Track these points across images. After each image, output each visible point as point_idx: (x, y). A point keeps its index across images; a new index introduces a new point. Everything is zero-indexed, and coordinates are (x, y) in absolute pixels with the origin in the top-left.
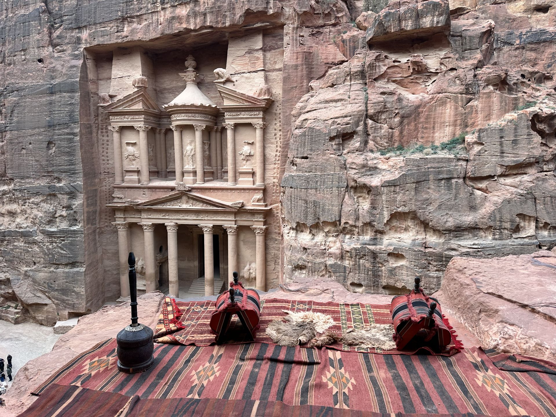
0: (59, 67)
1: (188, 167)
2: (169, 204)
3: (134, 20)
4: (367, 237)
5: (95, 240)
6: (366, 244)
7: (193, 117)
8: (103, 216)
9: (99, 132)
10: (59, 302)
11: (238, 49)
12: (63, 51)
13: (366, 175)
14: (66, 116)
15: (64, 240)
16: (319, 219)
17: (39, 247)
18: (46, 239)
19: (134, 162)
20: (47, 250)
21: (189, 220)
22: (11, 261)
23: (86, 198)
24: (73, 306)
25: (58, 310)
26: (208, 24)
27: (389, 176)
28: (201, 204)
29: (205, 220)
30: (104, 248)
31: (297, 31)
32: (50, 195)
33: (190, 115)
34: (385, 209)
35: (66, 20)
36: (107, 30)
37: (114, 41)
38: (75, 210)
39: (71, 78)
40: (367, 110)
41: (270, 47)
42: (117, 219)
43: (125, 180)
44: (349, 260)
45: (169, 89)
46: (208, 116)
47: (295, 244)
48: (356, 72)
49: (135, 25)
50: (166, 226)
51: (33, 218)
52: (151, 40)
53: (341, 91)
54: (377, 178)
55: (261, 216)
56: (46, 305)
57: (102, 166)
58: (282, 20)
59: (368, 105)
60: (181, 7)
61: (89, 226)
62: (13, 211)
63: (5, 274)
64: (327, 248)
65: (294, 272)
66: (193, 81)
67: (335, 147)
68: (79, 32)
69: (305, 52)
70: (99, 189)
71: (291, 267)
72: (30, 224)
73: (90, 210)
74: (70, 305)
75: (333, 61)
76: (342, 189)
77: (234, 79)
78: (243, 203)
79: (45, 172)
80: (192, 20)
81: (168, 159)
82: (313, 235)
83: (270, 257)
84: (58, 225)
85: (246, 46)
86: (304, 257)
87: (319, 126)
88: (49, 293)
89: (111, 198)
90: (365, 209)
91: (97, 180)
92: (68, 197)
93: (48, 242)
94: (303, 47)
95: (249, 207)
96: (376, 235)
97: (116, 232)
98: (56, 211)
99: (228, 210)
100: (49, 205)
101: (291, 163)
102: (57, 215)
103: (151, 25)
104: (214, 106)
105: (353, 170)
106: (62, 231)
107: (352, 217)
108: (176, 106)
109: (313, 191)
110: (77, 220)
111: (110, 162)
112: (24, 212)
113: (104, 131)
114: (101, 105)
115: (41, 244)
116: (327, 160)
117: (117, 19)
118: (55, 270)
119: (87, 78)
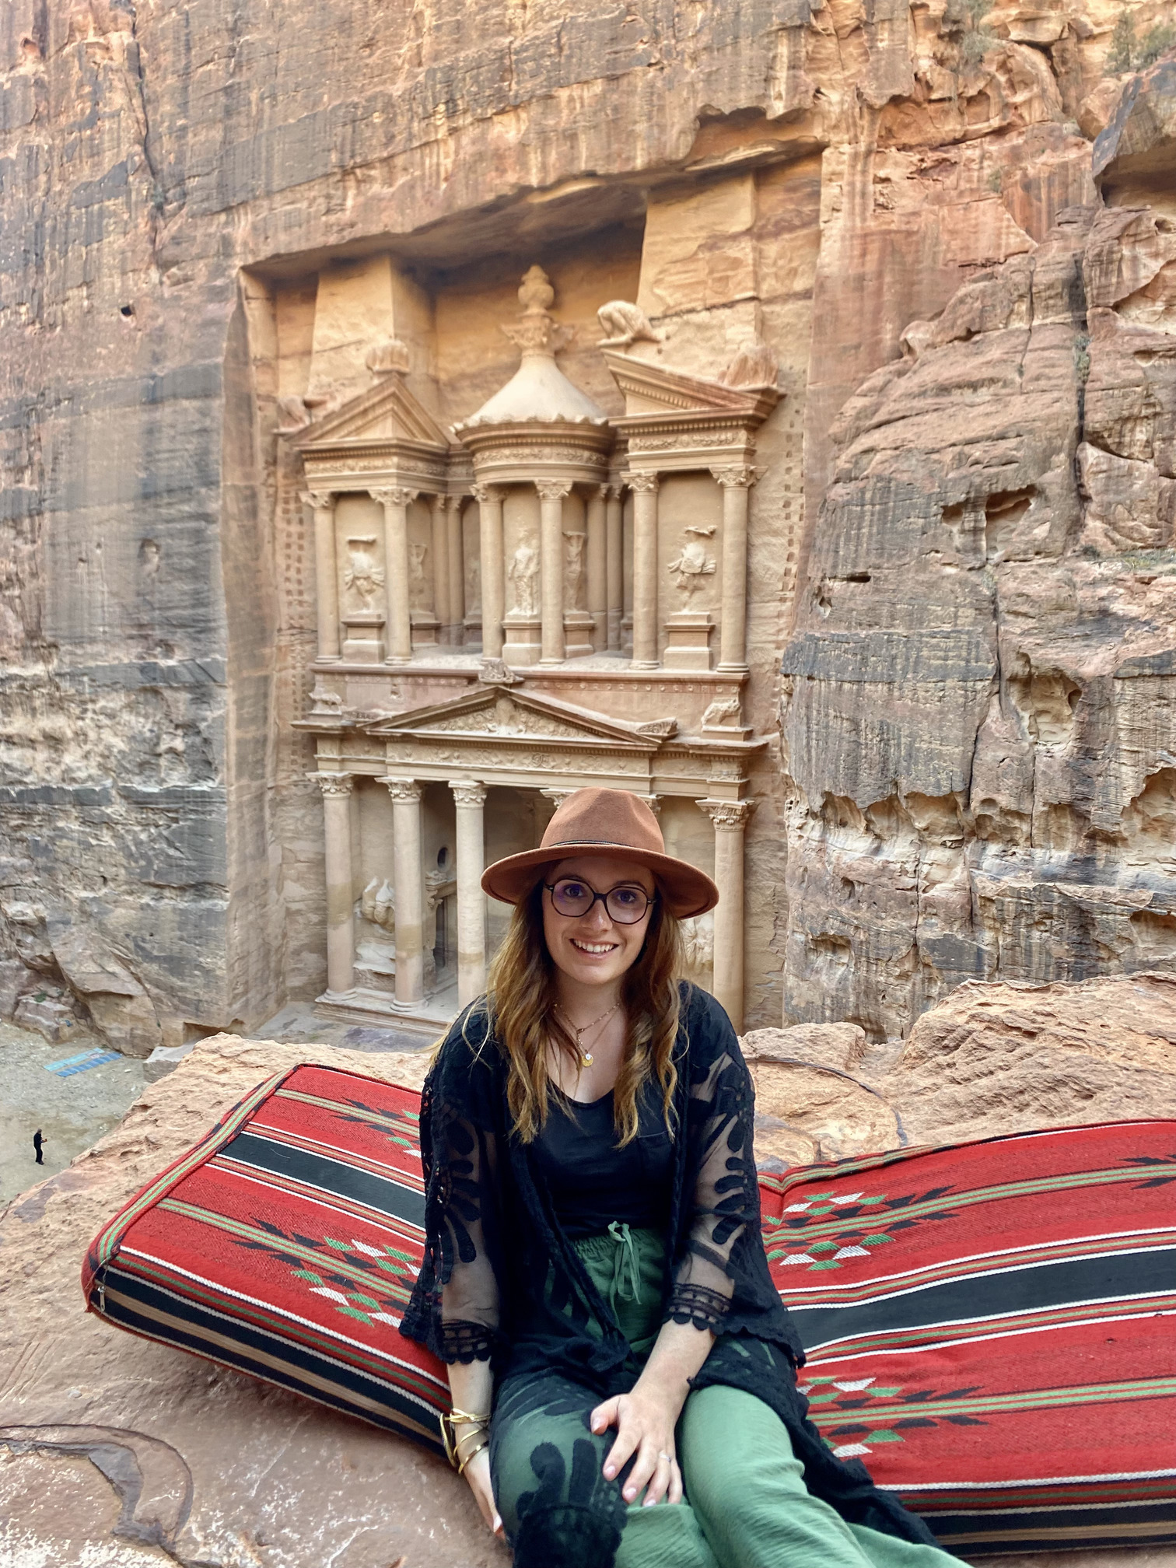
0: (175, 328)
1: (519, 613)
2: (460, 724)
3: (373, 173)
4: (1059, 856)
5: (260, 820)
6: (1054, 877)
7: (535, 456)
8: (286, 754)
9: (279, 511)
10: (162, 993)
11: (676, 236)
12: (186, 279)
13: (1066, 637)
14: (188, 466)
15: (176, 820)
16: (896, 784)
17: (116, 836)
18: (133, 815)
19: (369, 598)
20: (136, 845)
21: (516, 773)
22: (49, 871)
23: (236, 702)
24: (197, 1007)
25: (159, 1013)
26: (583, 166)
27: (1143, 643)
28: (552, 726)
29: (560, 775)
30: (287, 846)
31: (865, 164)
32: (145, 690)
33: (527, 451)
34: (1125, 758)
35: (195, 189)
36: (300, 210)
37: (318, 240)
38: (205, 735)
39: (205, 357)
40: (1082, 415)
41: (777, 223)
42: (320, 764)
43: (345, 651)
44: (996, 930)
45: (473, 376)
46: (579, 452)
47: (819, 865)
48: (1050, 287)
49: (376, 188)
50: (451, 791)
51: (102, 756)
52: (420, 231)
53: (995, 353)
54: (1104, 647)
55: (735, 769)
56: (130, 997)
57: (284, 610)
58: (817, 132)
59: (1088, 396)
60: (504, 118)
61: (244, 781)
62: (57, 735)
63: (35, 907)
64: (923, 884)
65: (812, 957)
66: (542, 346)
67: (958, 540)
68: (227, 223)
69: (889, 232)
70: (276, 676)
71: (800, 937)
72: (94, 771)
73: (249, 736)
74: (187, 1005)
75: (990, 254)
76: (979, 685)
77: (659, 333)
78: (674, 727)
79: (132, 626)
80: (534, 159)
81: (467, 588)
82: (878, 837)
83: (757, 901)
84: (163, 775)
85: (701, 228)
86: (843, 910)
87: (910, 470)
88: (137, 965)
89: (307, 702)
90: (1058, 755)
91: (267, 651)
92: (189, 696)
93: (139, 823)
94: (887, 216)
95: (692, 738)
96: (1093, 848)
97: (317, 800)
98: (158, 737)
99: (627, 745)
100: (142, 720)
101: (817, 595)
102: (163, 747)
103: (419, 183)
104: (599, 421)
105: (1020, 619)
106: (170, 794)
107: (1010, 782)
108: (485, 426)
109: (882, 688)
110: (209, 763)
111: (306, 597)
112: (81, 736)
113: (292, 506)
114: (283, 430)
115: (119, 827)
116: (932, 585)
117: (327, 175)
118: (152, 903)
119: (246, 353)
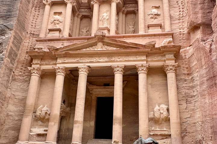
5: (9, 77)
19: (57, 25)
21: (102, 63)
29: (117, 61)
30: (13, 93)
42: (33, 66)
50: (79, 69)
55: (172, 55)
57: (30, 29)
73: (14, 49)
113: (37, 8)
